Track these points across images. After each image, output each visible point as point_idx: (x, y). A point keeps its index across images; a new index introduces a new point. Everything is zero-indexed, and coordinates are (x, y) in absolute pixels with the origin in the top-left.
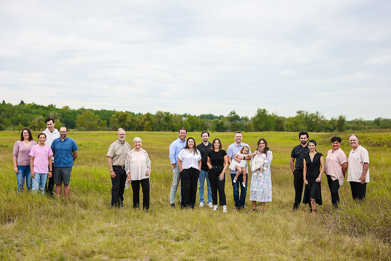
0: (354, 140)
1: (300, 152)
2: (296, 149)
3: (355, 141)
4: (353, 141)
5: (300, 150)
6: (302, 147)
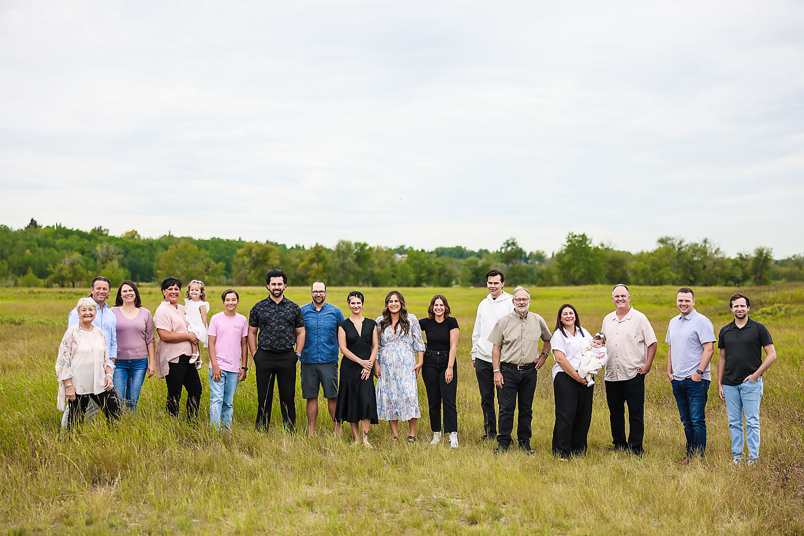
0: (622, 296)
1: (270, 312)
2: (260, 306)
3: (625, 298)
4: (620, 297)
5: (270, 310)
6: (273, 302)
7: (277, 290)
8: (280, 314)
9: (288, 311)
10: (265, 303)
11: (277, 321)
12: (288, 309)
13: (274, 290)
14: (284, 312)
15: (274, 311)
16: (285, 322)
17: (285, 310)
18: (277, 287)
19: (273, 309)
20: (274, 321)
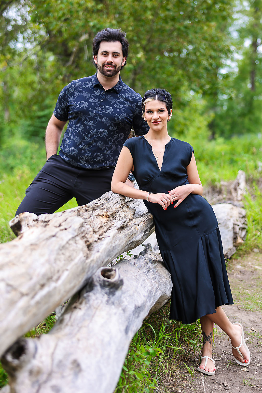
7: (110, 64)
8: (106, 109)
9: (121, 106)
10: (85, 85)
11: (98, 119)
12: (121, 103)
13: (104, 65)
14: (114, 108)
15: (96, 101)
16: (111, 125)
17: (115, 103)
18: (110, 58)
19: (96, 97)
20: (92, 119)
